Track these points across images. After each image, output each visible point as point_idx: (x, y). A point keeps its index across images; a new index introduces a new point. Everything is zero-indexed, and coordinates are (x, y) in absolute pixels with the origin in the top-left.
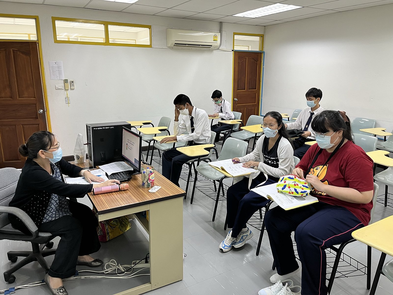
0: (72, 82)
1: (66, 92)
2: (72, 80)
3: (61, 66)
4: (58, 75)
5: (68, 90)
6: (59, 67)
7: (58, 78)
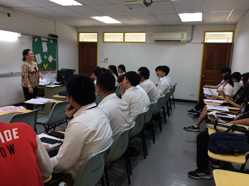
2: (107, 58)
3: (104, 52)
5: (105, 62)
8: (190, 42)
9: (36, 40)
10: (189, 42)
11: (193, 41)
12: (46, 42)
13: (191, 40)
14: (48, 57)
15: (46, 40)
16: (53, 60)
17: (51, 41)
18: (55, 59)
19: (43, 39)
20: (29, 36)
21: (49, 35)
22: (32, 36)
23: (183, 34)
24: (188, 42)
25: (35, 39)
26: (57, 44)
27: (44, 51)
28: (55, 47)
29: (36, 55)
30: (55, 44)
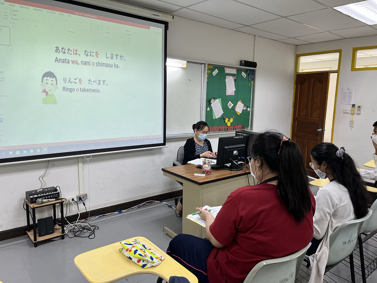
0: (359, 107)
1: (351, 116)
2: (359, 105)
3: (352, 92)
4: (348, 100)
5: (354, 114)
7: (347, 103)
9: (215, 72)
12: (233, 75)
14: (235, 105)
15: (234, 72)
16: (245, 109)
17: (244, 74)
18: (248, 107)
19: (227, 71)
20: (203, 65)
21: (241, 61)
22: (209, 65)
25: (213, 70)
26: (254, 79)
27: (229, 93)
28: (250, 84)
29: (212, 101)
30: (250, 79)
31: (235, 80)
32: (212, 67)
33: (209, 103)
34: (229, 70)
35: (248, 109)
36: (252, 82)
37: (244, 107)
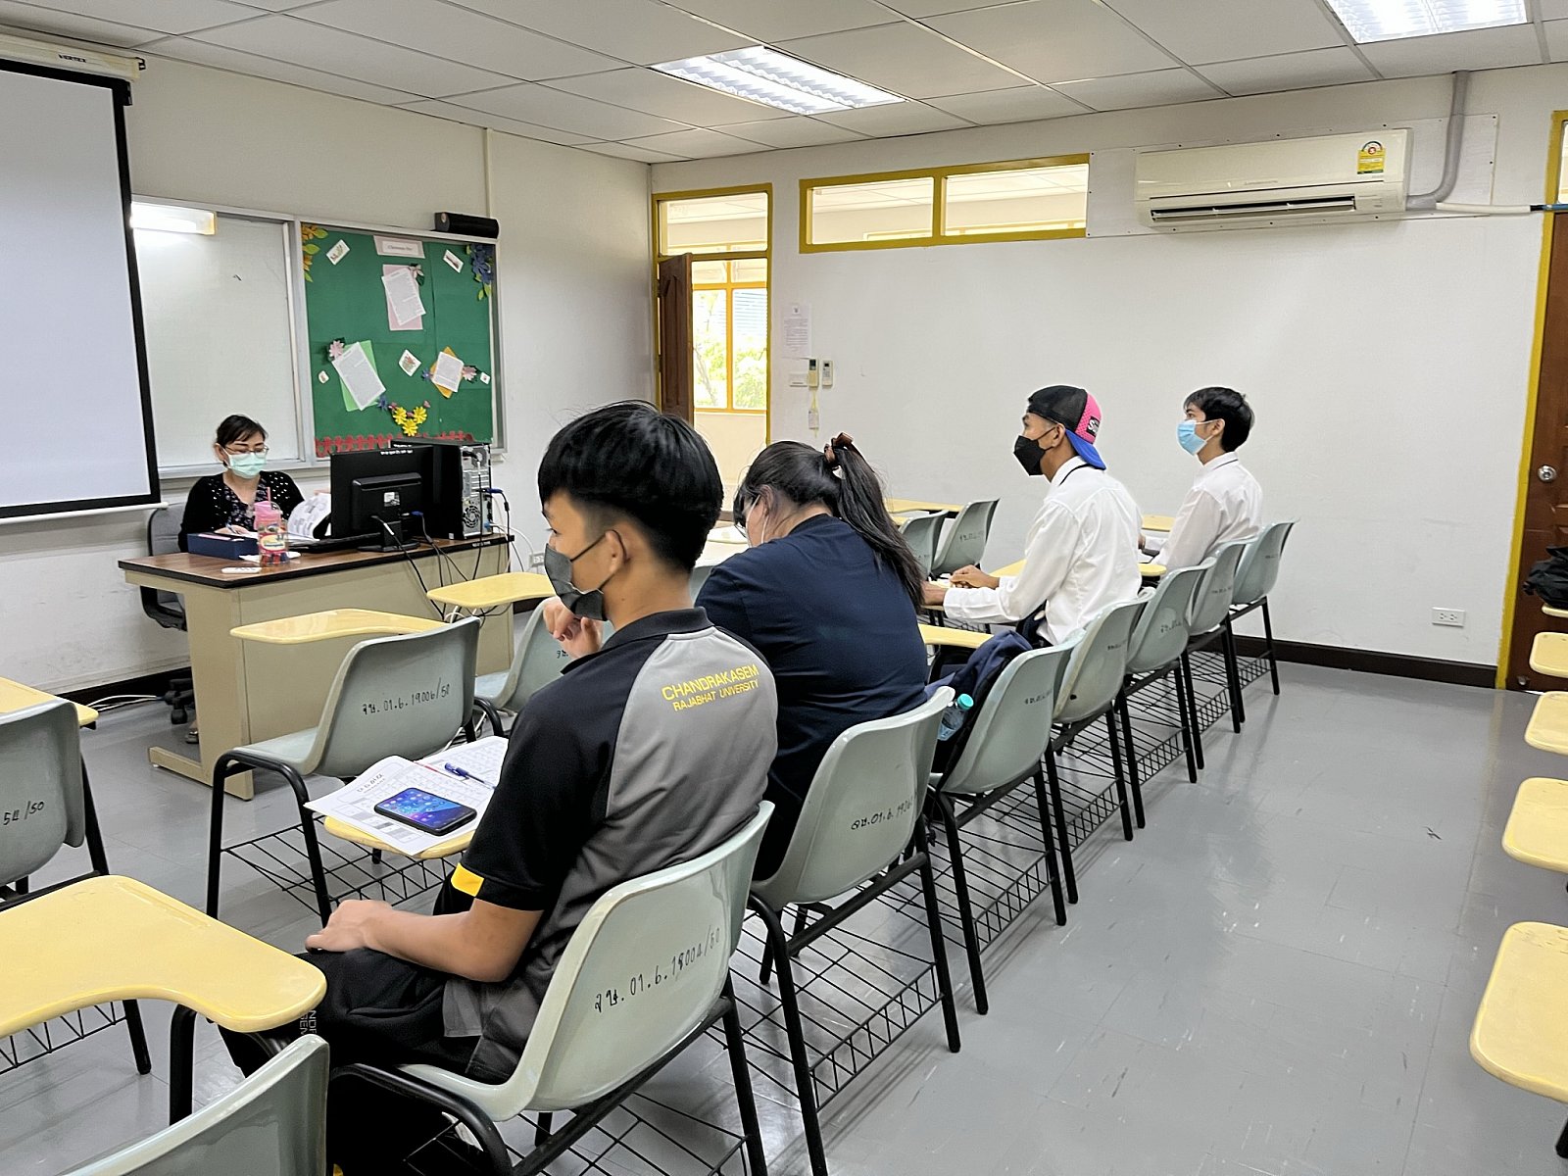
0: (827, 365)
1: (811, 394)
2: (827, 359)
3: (807, 319)
4: (798, 345)
5: (816, 387)
6: (803, 322)
7: (798, 354)
8: (1433, 209)
9: (339, 252)
10: (1426, 205)
11: (1457, 200)
12: (412, 263)
13: (1443, 193)
14: (428, 363)
15: (415, 251)
16: (469, 377)
17: (450, 258)
18: (478, 372)
20: (286, 226)
21: (438, 216)
22: (305, 225)
23: (1373, 149)
24: (1414, 203)
25: (327, 244)
26: (492, 277)
27: (399, 321)
28: (481, 293)
29: (333, 352)
30: (479, 276)
31: (420, 280)
32: (322, 235)
33: (321, 355)
34: (395, 244)
35: (482, 379)
36: (488, 288)
37: (467, 372)
